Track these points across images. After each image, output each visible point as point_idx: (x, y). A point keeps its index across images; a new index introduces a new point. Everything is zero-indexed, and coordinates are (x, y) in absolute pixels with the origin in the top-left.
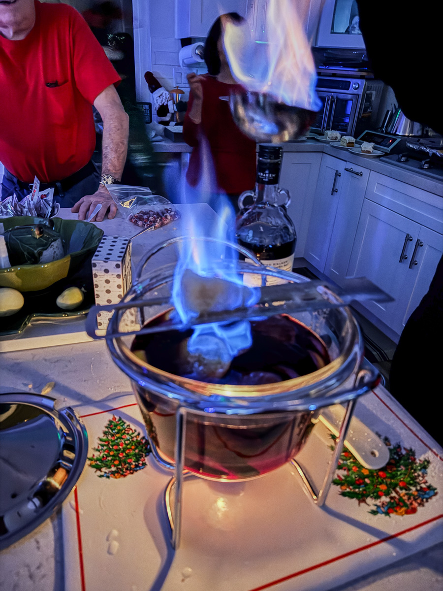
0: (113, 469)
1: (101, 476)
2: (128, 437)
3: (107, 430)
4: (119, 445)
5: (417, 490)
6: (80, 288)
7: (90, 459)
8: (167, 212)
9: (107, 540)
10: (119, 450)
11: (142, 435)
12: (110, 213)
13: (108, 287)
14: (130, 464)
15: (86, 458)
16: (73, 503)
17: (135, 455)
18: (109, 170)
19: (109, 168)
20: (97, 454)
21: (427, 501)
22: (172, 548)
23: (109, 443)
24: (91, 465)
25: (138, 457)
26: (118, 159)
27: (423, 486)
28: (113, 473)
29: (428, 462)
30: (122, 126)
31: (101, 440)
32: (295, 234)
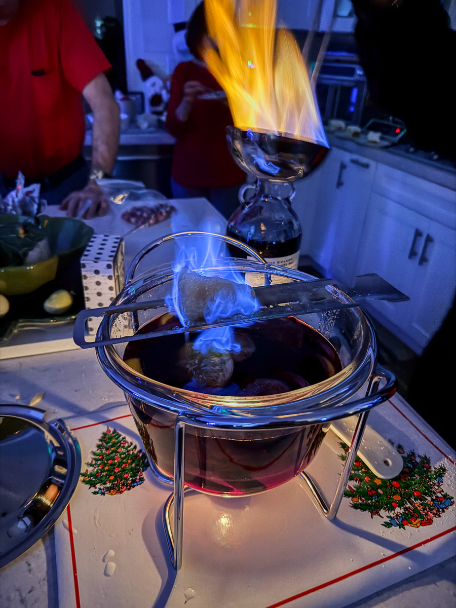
0: (108, 485)
1: (95, 493)
2: (123, 450)
3: (100, 443)
4: (115, 459)
5: (432, 500)
6: (69, 290)
7: (83, 475)
8: (162, 208)
9: (104, 561)
10: (115, 464)
11: (138, 448)
12: (101, 210)
13: (99, 289)
14: (126, 479)
15: (79, 474)
16: (66, 522)
17: (132, 470)
18: (100, 164)
19: (100, 162)
20: (90, 469)
21: (443, 511)
22: (172, 568)
23: (103, 458)
24: (84, 481)
25: (135, 472)
26: (109, 152)
27: (439, 495)
28: (108, 489)
29: (444, 470)
30: (113, 116)
31: (94, 454)
32: (300, 230)
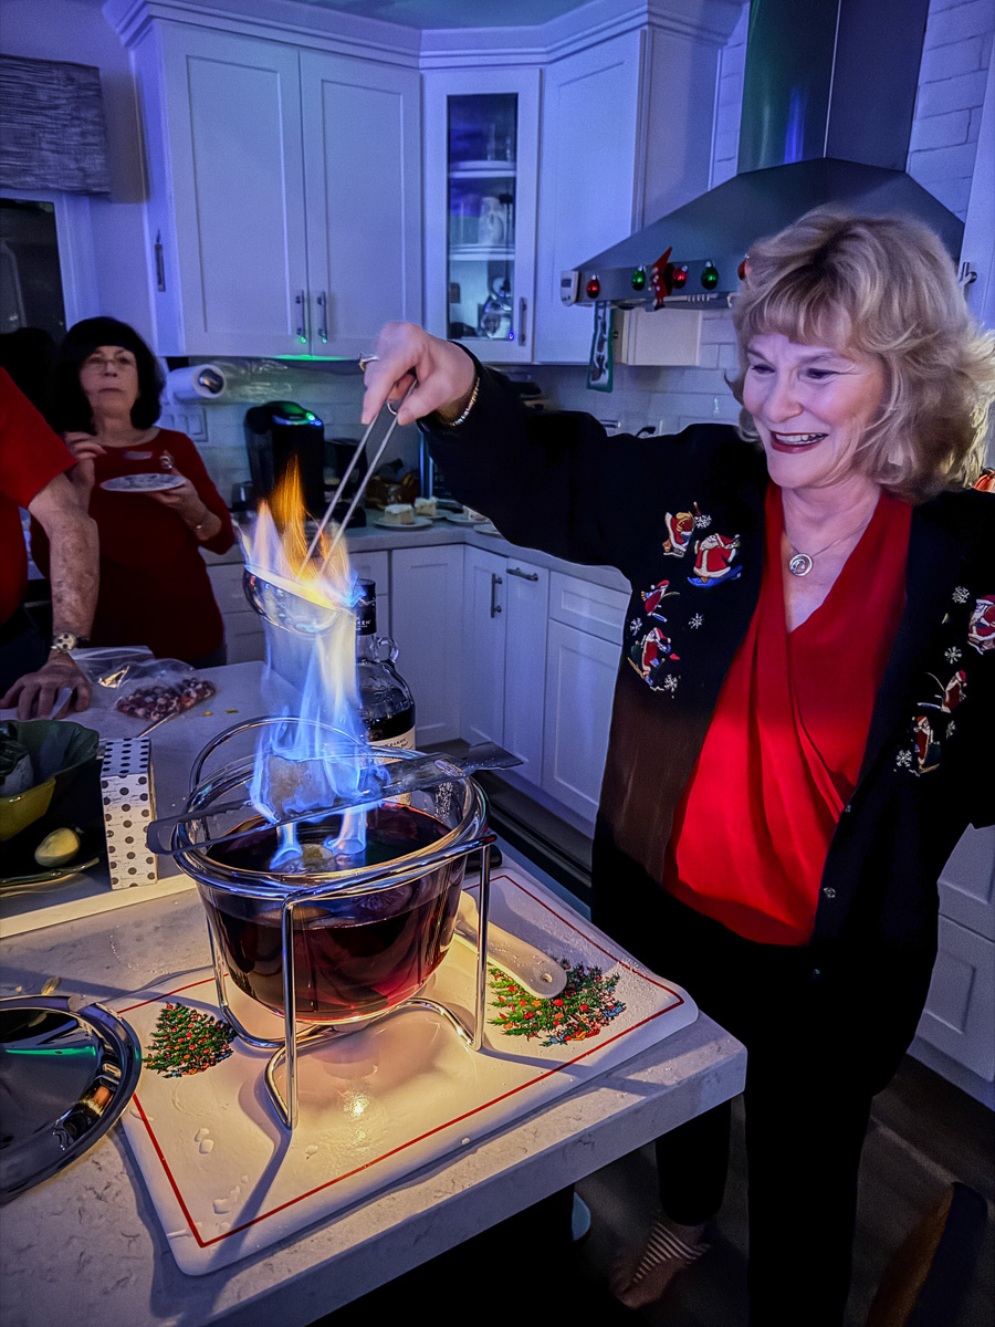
0: (184, 1065)
1: (167, 1077)
2: (196, 1025)
3: (161, 1022)
4: (187, 1037)
5: (601, 1010)
6: (73, 829)
7: (145, 1061)
8: (189, 686)
9: (196, 1140)
10: (187, 1042)
11: (216, 1020)
12: (79, 701)
13: (126, 816)
14: (207, 1055)
15: (141, 1060)
16: (137, 1112)
17: (213, 1043)
18: (68, 623)
19: (68, 620)
20: (155, 1053)
21: (613, 1019)
23: (169, 1037)
24: (148, 1067)
25: (218, 1045)
26: (83, 602)
27: (610, 1004)
28: (185, 1070)
29: (618, 978)
30: (86, 542)
31: (156, 1035)
